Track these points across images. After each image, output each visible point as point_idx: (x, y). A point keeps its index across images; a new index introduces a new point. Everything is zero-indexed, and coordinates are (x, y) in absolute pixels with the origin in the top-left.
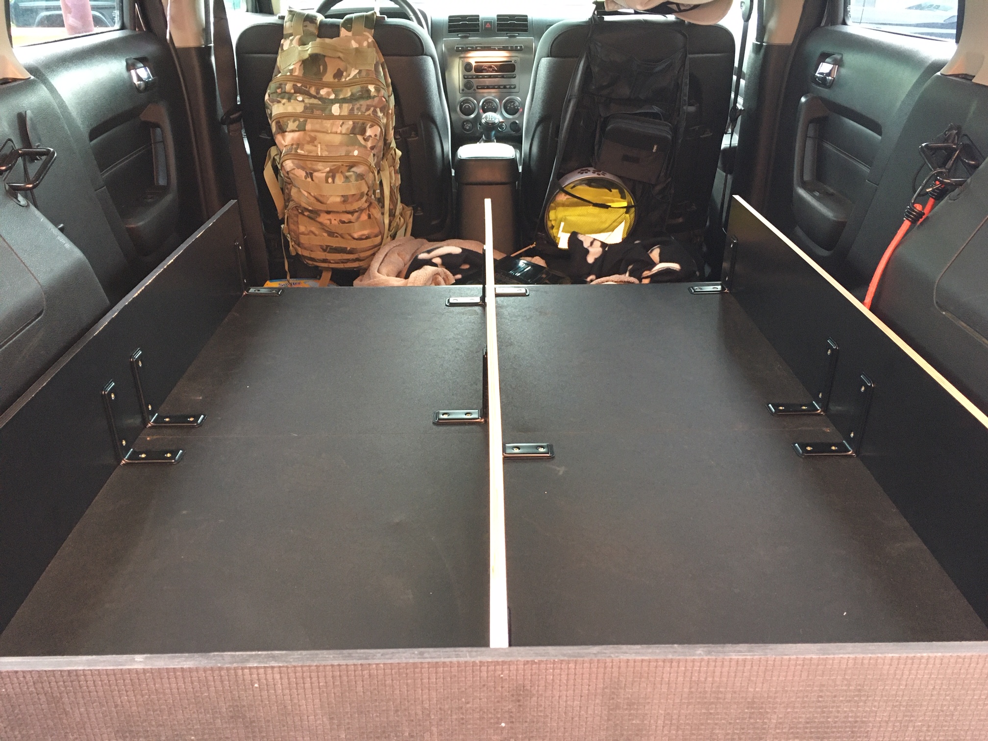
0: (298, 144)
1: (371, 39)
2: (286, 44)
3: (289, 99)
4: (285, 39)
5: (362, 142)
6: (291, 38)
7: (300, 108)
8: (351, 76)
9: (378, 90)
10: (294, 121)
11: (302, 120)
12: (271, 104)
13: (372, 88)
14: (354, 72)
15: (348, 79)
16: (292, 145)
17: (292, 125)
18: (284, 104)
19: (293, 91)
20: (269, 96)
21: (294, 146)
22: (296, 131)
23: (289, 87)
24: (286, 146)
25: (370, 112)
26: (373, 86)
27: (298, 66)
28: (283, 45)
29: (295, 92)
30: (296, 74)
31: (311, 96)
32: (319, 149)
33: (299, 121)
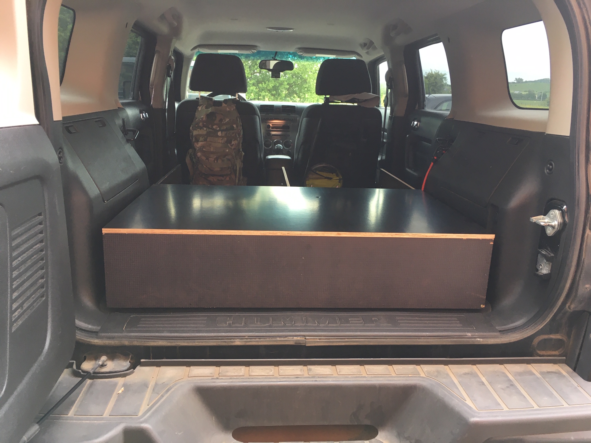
0: (203, 147)
1: (234, 108)
2: (200, 108)
3: (200, 129)
4: (199, 106)
5: (230, 146)
6: (202, 106)
7: (205, 133)
8: (226, 121)
9: (237, 127)
10: (202, 137)
11: (206, 137)
12: (193, 131)
13: (235, 126)
14: (227, 120)
15: (225, 122)
16: (201, 147)
17: (201, 139)
18: (198, 131)
19: (202, 126)
20: (192, 128)
21: (202, 147)
22: (203, 141)
23: (201, 124)
24: (198, 147)
25: (234, 135)
26: (235, 125)
27: (205, 116)
28: (198, 108)
29: (203, 127)
30: (204, 119)
31: (209, 128)
32: (212, 149)
33: (204, 137)
